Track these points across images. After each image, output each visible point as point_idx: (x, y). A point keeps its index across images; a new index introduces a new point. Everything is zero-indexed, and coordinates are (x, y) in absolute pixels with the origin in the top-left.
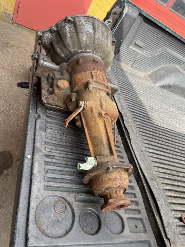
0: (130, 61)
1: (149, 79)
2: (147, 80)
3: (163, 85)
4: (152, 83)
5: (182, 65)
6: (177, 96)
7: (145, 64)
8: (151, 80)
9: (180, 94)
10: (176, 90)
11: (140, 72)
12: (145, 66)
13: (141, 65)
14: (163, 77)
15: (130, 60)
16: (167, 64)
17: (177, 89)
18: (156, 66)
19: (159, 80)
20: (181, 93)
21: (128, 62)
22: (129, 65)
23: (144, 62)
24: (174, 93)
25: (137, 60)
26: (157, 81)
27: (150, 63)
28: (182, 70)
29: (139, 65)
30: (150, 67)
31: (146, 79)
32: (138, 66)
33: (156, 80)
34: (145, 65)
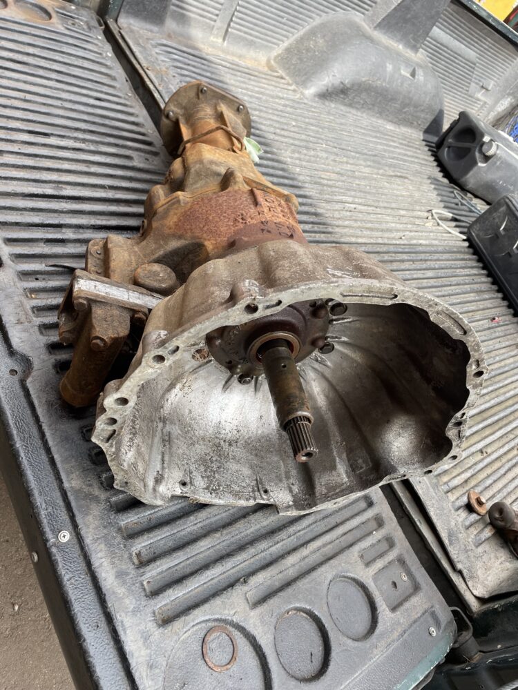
0: (217, 15)
1: (284, 75)
2: (278, 77)
3: (326, 88)
4: (293, 87)
5: (367, 10)
6: (364, 115)
7: (265, 22)
8: (288, 74)
9: (370, 106)
10: (361, 99)
11: (252, 53)
12: (263, 28)
13: (252, 26)
14: (323, 60)
15: (217, 12)
16: (326, 13)
17: (364, 95)
18: (298, 24)
19: (313, 73)
20: (373, 105)
21: (212, 23)
22: (215, 31)
23: (260, 14)
24: (357, 108)
25: (239, 11)
26: (307, 79)
27: (279, 16)
28: (370, 28)
29: (247, 27)
30: (279, 30)
31: (276, 74)
32: (246, 33)
33: (306, 74)
34: (263, 24)
